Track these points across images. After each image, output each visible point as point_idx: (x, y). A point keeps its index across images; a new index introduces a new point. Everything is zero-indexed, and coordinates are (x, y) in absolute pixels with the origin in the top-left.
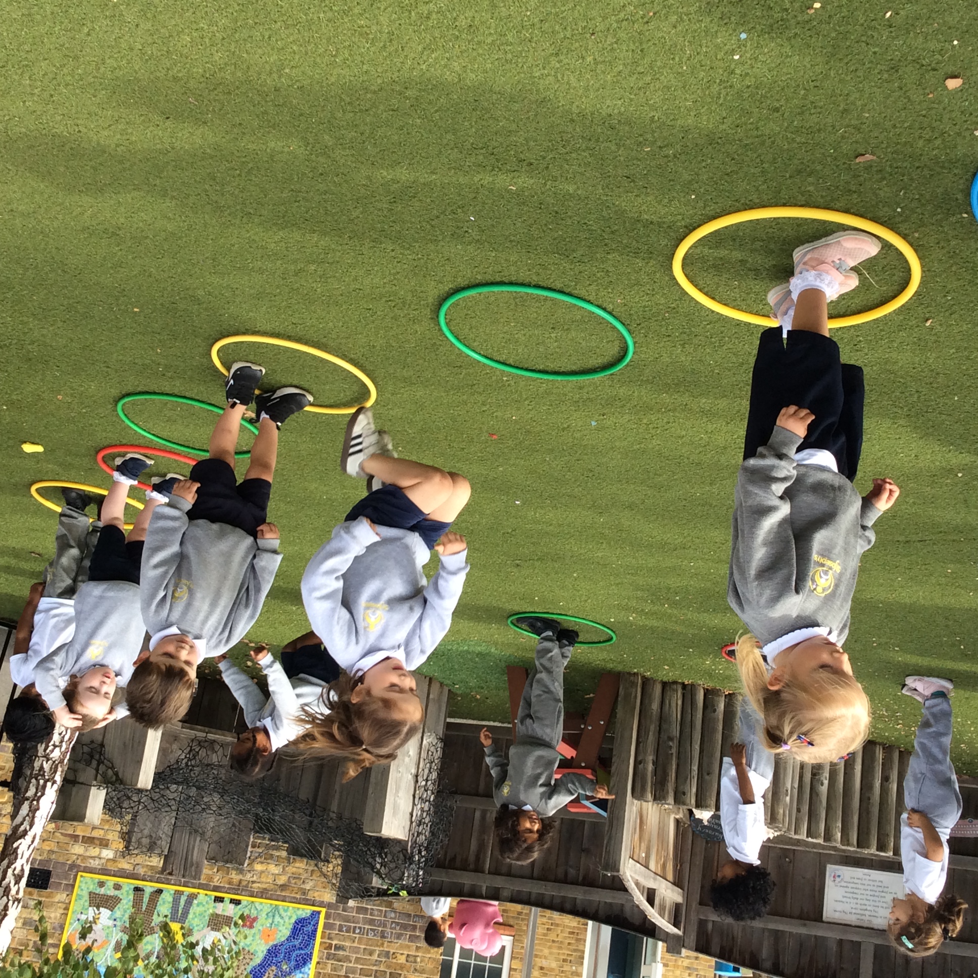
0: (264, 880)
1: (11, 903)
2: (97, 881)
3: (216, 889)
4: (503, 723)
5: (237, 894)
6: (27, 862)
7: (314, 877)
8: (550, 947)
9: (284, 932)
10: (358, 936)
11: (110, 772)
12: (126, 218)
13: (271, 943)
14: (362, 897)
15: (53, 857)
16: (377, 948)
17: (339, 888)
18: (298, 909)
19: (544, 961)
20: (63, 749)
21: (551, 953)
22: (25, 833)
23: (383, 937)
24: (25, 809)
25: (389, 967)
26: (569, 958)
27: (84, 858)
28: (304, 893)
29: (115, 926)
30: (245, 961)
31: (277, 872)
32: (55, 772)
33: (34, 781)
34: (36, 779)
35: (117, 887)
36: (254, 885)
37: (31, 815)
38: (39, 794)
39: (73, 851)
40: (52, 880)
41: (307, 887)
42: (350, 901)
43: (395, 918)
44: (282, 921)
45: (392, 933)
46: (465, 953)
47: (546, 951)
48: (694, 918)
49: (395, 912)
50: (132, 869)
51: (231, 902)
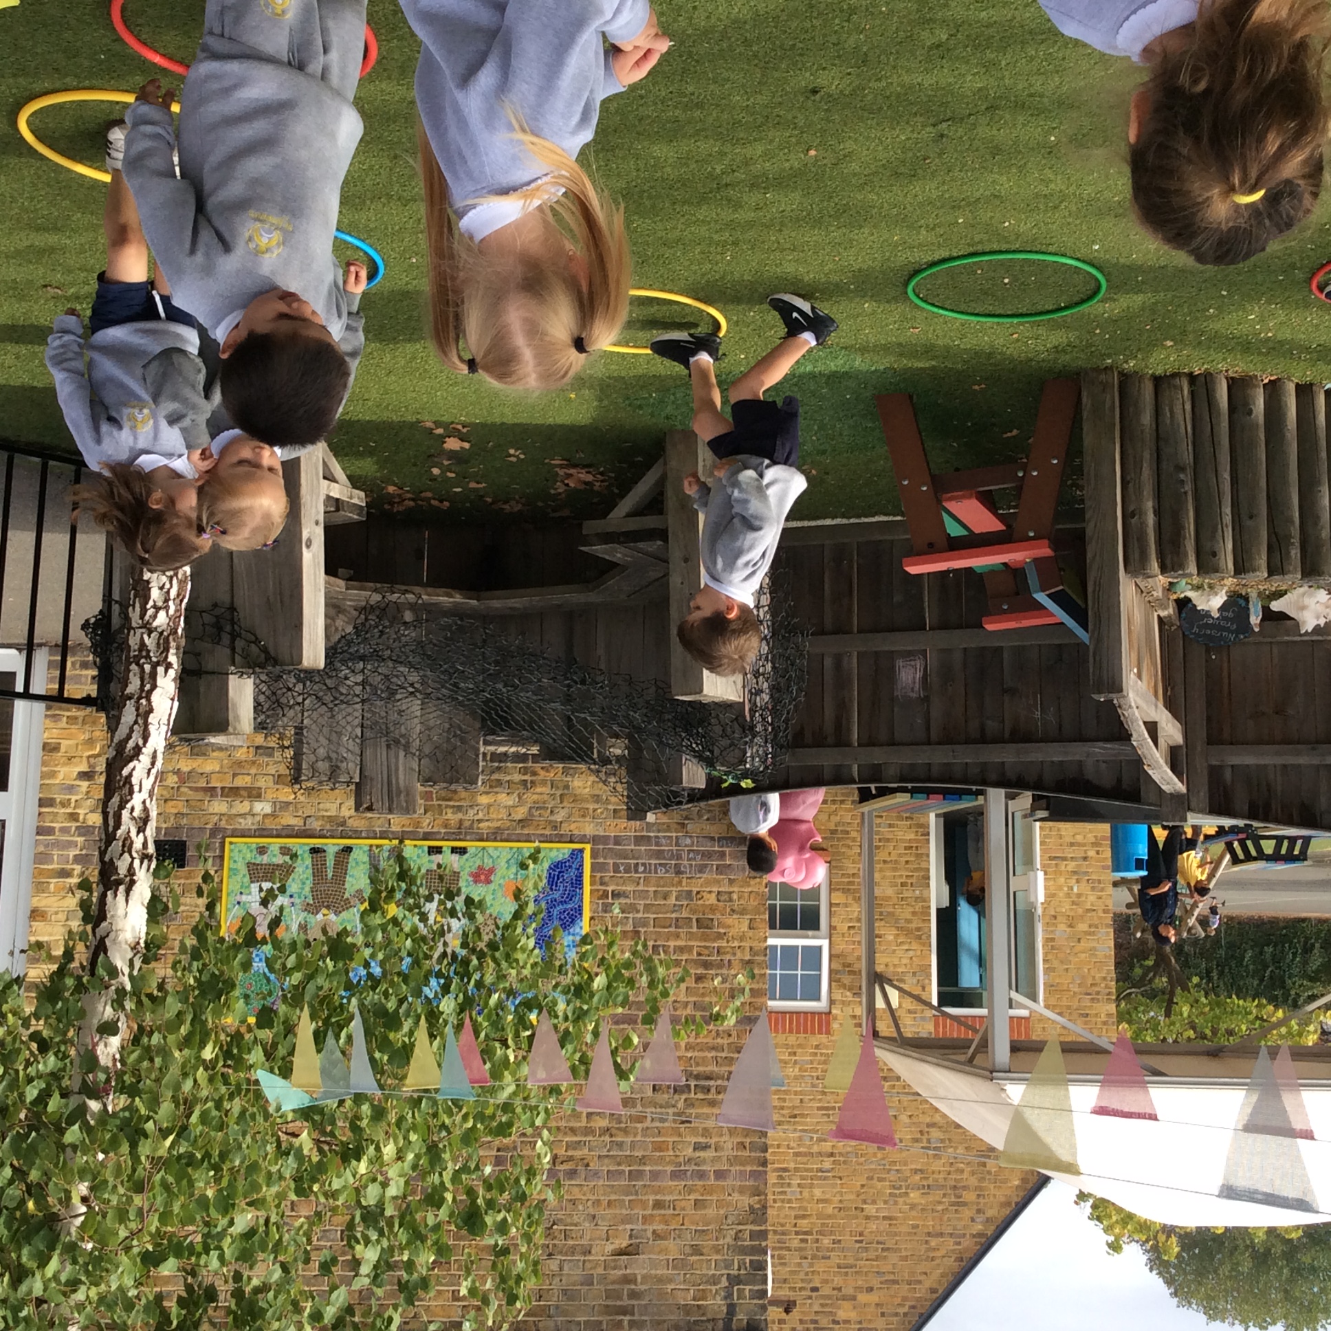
0: (494, 816)
1: (137, 863)
2: (254, 846)
4: (849, 518)
5: (460, 840)
6: (151, 796)
7: (565, 804)
8: (881, 870)
10: (643, 876)
11: (254, 649)
14: (666, 806)
15: (185, 821)
16: (673, 889)
17: (628, 796)
18: (551, 849)
20: (171, 611)
21: (883, 878)
22: (137, 751)
23: (679, 872)
24: (129, 714)
25: (694, 911)
26: (909, 881)
27: (231, 817)
29: (293, 904)
31: (511, 803)
32: (167, 649)
33: (133, 667)
34: (138, 664)
35: (285, 851)
36: (482, 825)
37: (140, 721)
38: (148, 687)
39: (211, 810)
40: (189, 854)
41: (558, 818)
42: (649, 814)
43: (692, 845)
45: (691, 865)
48: (1201, 765)
49: (692, 836)
50: (301, 823)
51: (453, 852)
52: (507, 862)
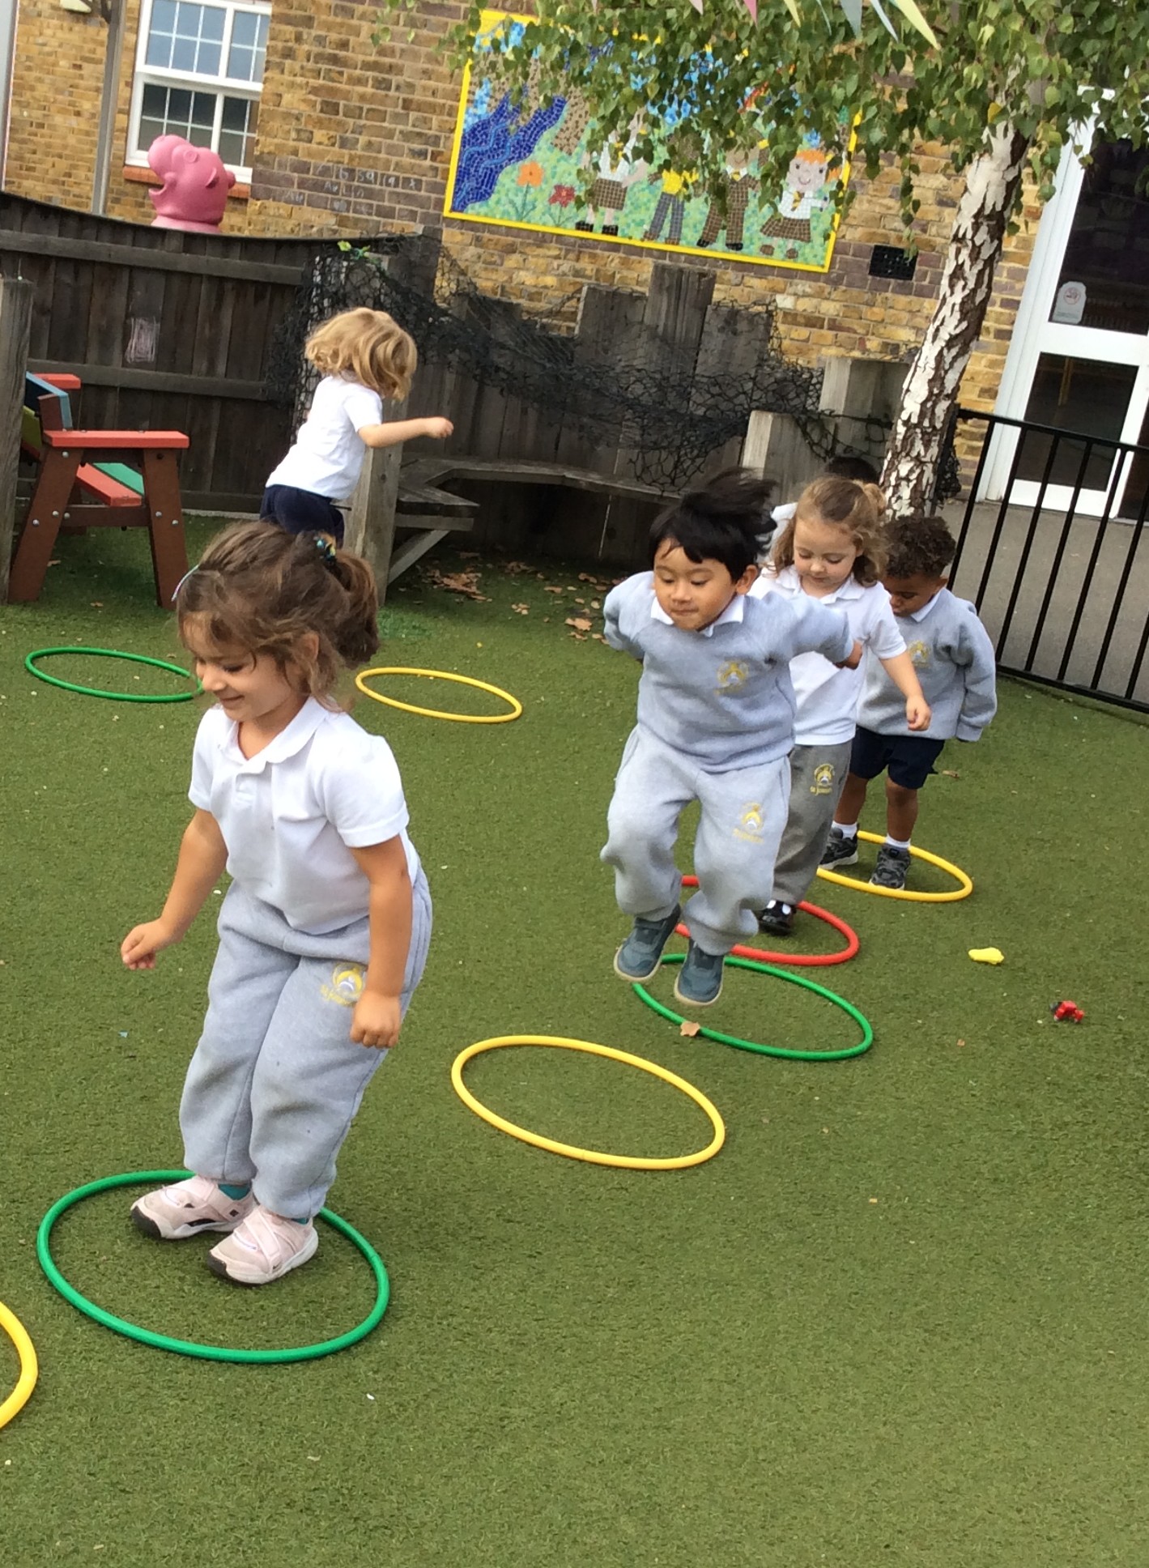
0: (541, 261)
2: (800, 259)
3: (615, 247)
5: (582, 239)
8: (65, 147)
9: (508, 179)
10: (391, 172)
11: (815, 437)
12: (919, 1362)
13: (527, 162)
14: (402, 238)
15: (867, 297)
16: (359, 152)
17: (438, 252)
18: (486, 215)
19: (75, 126)
20: (894, 475)
21: (65, 138)
23: (351, 171)
25: (339, 123)
26: (34, 129)
27: (819, 295)
28: (478, 239)
30: (567, 134)
31: (522, 273)
32: (905, 438)
33: (939, 425)
34: (934, 428)
35: (767, 250)
36: (556, 253)
37: (942, 372)
38: (929, 404)
39: (838, 305)
40: (868, 260)
41: (473, 250)
42: (420, 232)
43: (334, 199)
44: (511, 195)
45: (337, 177)
46: (202, 139)
47: (72, 140)
49: (333, 209)
50: (746, 279)
51: (592, 226)
52: (534, 207)
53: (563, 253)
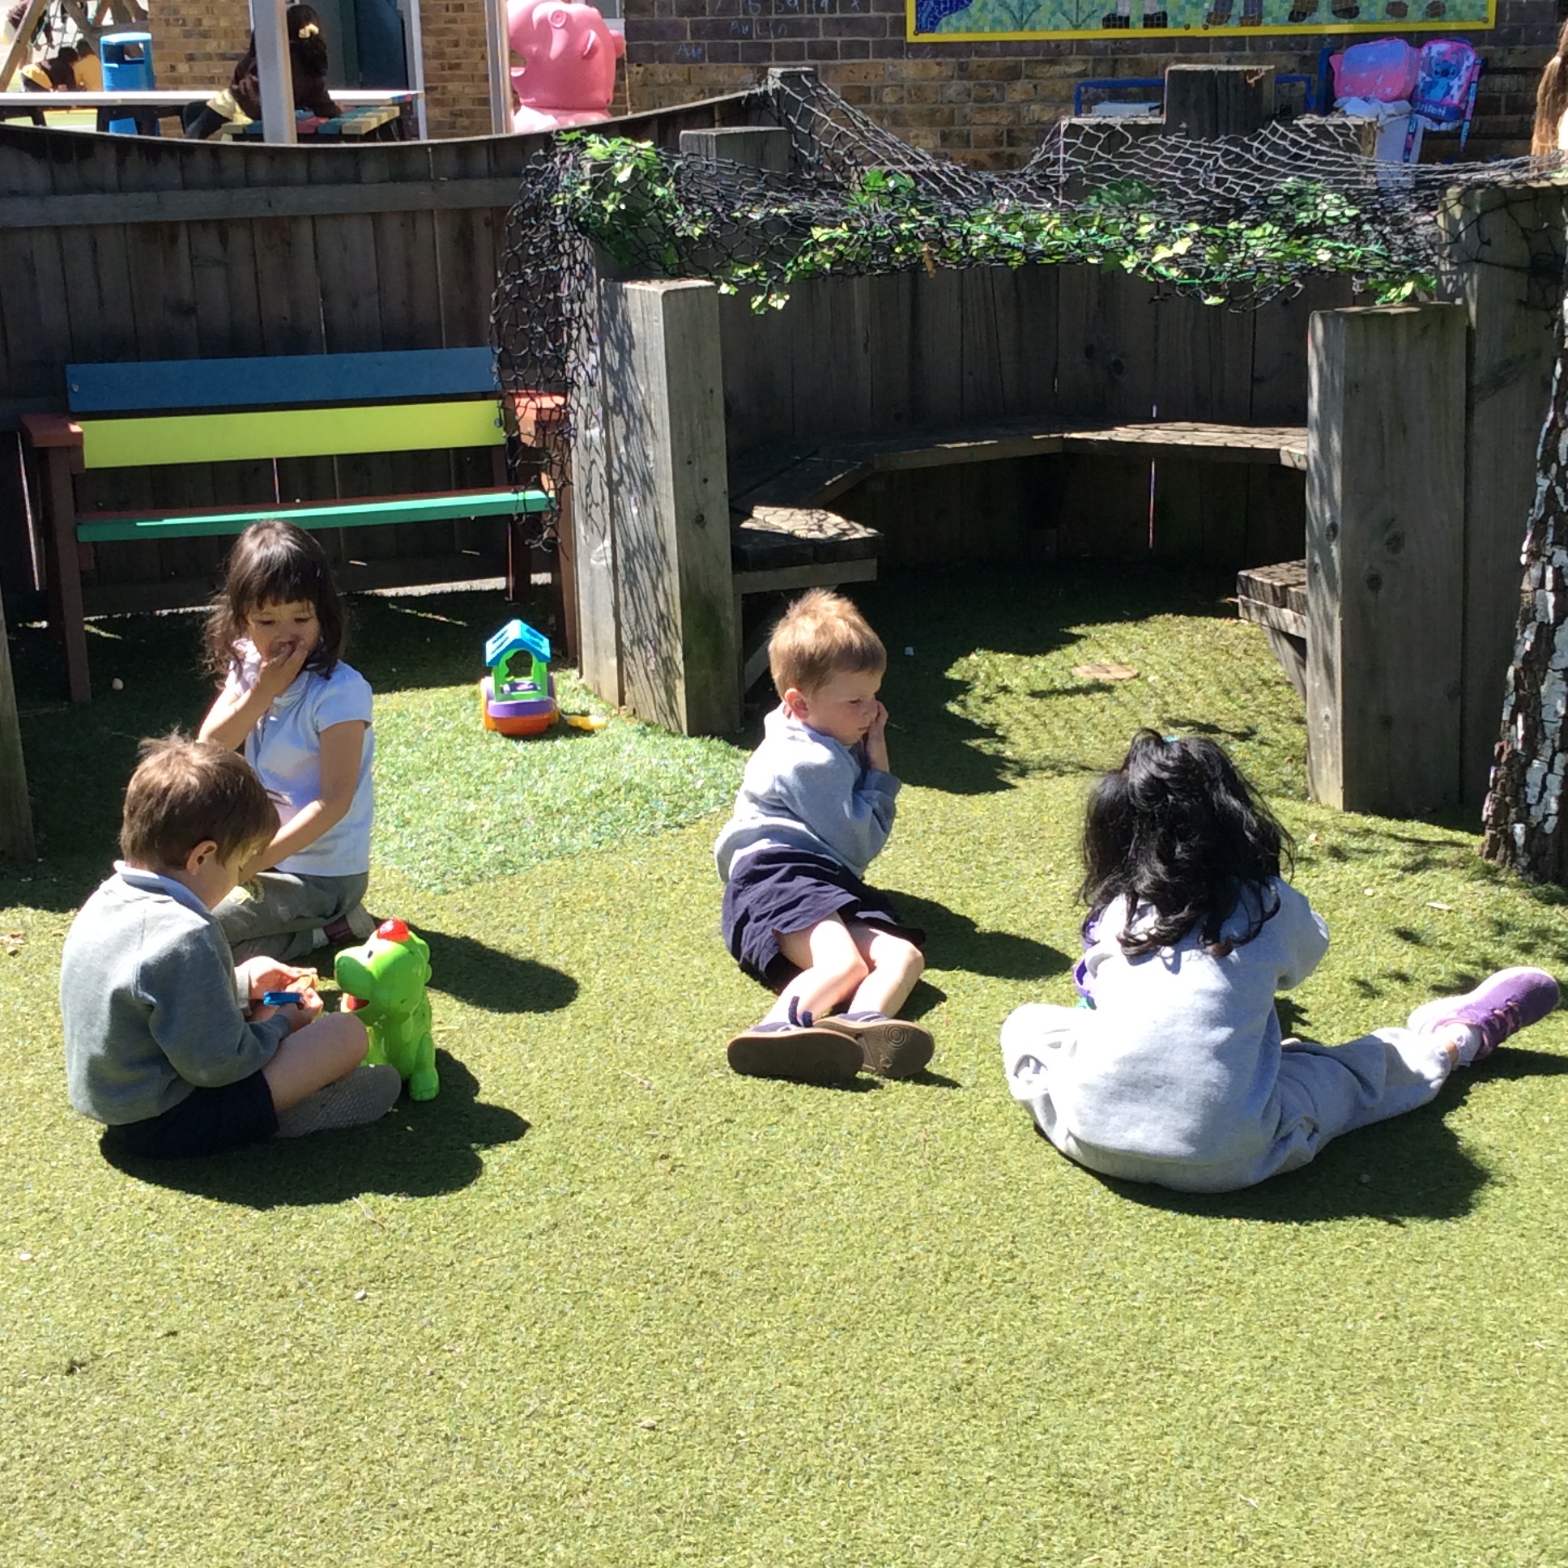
3: (1167, 44)
35: (1396, 10)
49: (747, 61)
51: (1127, 18)
52: (1037, 5)
53: (1090, 66)
